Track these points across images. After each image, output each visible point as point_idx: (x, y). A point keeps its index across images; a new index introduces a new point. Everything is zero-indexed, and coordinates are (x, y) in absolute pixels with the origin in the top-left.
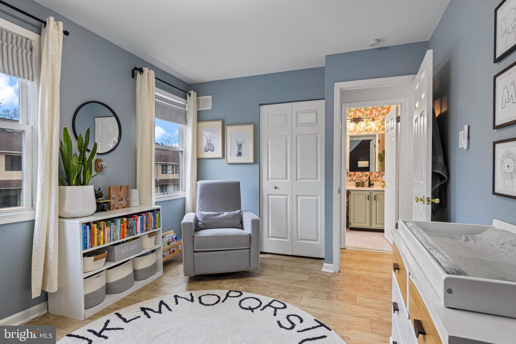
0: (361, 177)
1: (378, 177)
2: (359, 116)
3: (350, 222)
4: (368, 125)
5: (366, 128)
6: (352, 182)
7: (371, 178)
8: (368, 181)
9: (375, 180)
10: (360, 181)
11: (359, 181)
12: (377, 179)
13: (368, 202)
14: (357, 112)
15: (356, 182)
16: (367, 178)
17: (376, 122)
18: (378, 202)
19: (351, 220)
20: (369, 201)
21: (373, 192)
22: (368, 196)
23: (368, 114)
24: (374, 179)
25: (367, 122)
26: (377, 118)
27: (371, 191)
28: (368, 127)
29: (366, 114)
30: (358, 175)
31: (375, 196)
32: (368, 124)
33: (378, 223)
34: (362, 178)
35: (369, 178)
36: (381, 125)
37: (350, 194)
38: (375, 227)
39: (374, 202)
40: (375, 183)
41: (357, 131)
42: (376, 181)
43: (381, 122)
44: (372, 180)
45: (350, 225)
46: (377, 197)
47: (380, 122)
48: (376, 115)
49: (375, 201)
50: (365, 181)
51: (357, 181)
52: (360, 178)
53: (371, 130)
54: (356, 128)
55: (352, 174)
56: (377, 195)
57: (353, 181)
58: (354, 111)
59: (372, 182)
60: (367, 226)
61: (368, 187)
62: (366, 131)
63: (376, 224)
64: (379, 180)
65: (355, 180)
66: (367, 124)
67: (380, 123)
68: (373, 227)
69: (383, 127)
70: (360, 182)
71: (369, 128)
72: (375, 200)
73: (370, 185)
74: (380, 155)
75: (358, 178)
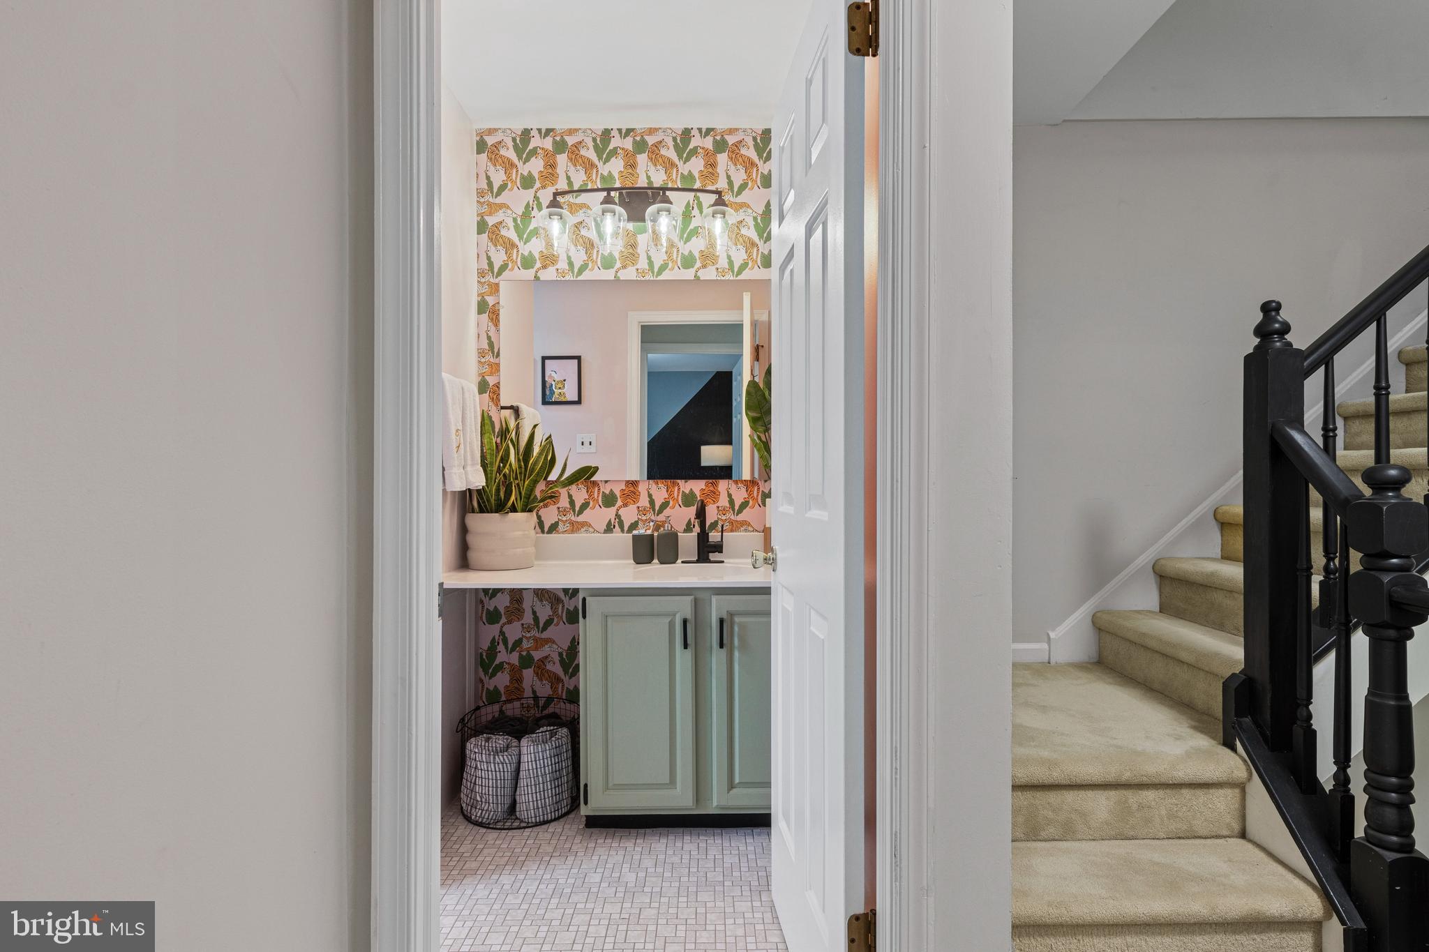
0: (665, 505)
1: (744, 505)
2: (650, 182)
3: (586, 786)
4: (695, 232)
5: (685, 249)
6: (617, 534)
7: (712, 514)
8: (697, 529)
9: (731, 522)
10: (657, 528)
11: (649, 532)
12: (741, 517)
13: (684, 659)
14: (642, 159)
15: (634, 537)
16: (692, 511)
17: (733, 216)
18: (736, 654)
19: (592, 771)
20: (689, 653)
21: (714, 599)
22: (685, 622)
23: (697, 175)
24: (724, 518)
25: (687, 216)
26: (740, 199)
27: (700, 595)
28: (696, 246)
29: (686, 173)
30: (650, 496)
31: (722, 621)
32: (696, 228)
33: (737, 780)
34: (667, 512)
35: (701, 514)
36: (756, 238)
37: (584, 617)
38: (724, 803)
39: (717, 659)
40: (732, 539)
41: (643, 263)
42: (735, 526)
43: (755, 219)
44: (716, 522)
45: (586, 803)
46: (736, 629)
47: (751, 223)
48: (730, 183)
49: (723, 652)
50: (679, 527)
51: (641, 531)
52: (660, 511)
53: (708, 257)
54: (634, 246)
55: (618, 494)
56: (731, 615)
57: (622, 531)
58: (627, 153)
59: (714, 536)
60: (680, 800)
61: (698, 561)
62: (688, 262)
63: (731, 786)
64: (749, 525)
65: (634, 526)
66: (691, 227)
67: (752, 228)
68: (715, 804)
69: (764, 249)
70: (656, 534)
71: (702, 251)
72: (721, 646)
73: (707, 550)
74: (752, 390)
75: (648, 516)
